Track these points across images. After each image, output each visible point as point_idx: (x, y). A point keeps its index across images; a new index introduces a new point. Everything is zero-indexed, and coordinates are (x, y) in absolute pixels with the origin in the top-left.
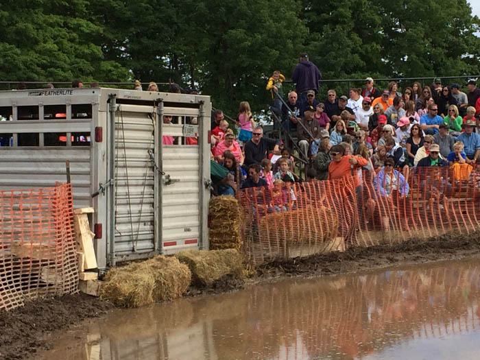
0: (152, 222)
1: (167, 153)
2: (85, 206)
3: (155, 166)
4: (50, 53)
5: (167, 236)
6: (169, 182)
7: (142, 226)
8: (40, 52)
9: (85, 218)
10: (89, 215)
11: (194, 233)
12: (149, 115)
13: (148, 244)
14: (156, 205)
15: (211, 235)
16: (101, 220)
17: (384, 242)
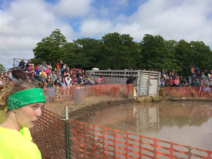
0: (147, 91)
1: (151, 80)
2: (135, 87)
3: (148, 82)
4: (167, 65)
5: (150, 93)
6: (151, 85)
7: (145, 91)
8: (165, 64)
9: (135, 89)
10: (136, 89)
11: (156, 93)
12: (148, 74)
13: (147, 94)
14: (148, 88)
15: (159, 94)
16: (138, 89)
17: (194, 99)
